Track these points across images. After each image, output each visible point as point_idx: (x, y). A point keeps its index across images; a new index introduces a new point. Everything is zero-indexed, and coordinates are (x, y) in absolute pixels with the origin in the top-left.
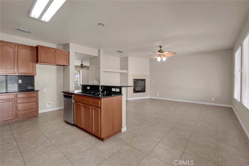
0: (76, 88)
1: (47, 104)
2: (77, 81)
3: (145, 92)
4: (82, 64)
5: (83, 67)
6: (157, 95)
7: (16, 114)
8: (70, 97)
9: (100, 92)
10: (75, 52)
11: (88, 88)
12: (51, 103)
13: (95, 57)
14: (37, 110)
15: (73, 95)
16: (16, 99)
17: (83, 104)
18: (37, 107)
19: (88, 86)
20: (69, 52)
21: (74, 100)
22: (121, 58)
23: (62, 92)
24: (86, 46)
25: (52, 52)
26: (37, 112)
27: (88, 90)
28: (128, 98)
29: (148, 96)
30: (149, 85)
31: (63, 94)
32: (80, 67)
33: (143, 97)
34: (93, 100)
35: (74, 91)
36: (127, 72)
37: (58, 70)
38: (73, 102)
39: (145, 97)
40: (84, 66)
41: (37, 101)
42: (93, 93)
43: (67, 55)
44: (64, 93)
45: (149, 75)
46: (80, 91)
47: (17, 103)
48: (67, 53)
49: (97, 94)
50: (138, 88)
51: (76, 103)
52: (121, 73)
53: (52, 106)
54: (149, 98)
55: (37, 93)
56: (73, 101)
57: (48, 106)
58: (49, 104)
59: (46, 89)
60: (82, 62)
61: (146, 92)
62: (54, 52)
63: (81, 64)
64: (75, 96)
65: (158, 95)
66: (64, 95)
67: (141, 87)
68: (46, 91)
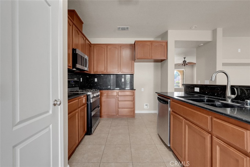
0: (177, 90)
1: (145, 105)
2: (179, 83)
4: (185, 60)
5: (186, 65)
7: (118, 111)
8: (166, 102)
9: (230, 100)
10: (176, 41)
11: (197, 90)
12: (148, 104)
13: (206, 43)
14: (134, 110)
15: (169, 99)
16: (117, 96)
17: (187, 122)
18: (134, 108)
19: (197, 86)
20: (167, 42)
21: (171, 108)
23: (156, 93)
24: (191, 28)
25: (148, 45)
26: (134, 113)
27: (197, 93)
31: (157, 96)
32: (182, 65)
34: (214, 119)
35: (173, 93)
37: (156, 68)
38: (170, 111)
40: (187, 62)
41: (134, 100)
42: (208, 101)
43: (165, 46)
44: (159, 95)
46: (182, 94)
47: (118, 101)
48: (164, 44)
49: (219, 103)
51: (174, 113)
53: (148, 108)
55: (133, 92)
56: (169, 109)
57: (145, 107)
58: (146, 105)
59: (143, 88)
60: (185, 58)
62: (150, 46)
63: (183, 61)
64: (173, 101)
66: (158, 98)
68: (143, 91)
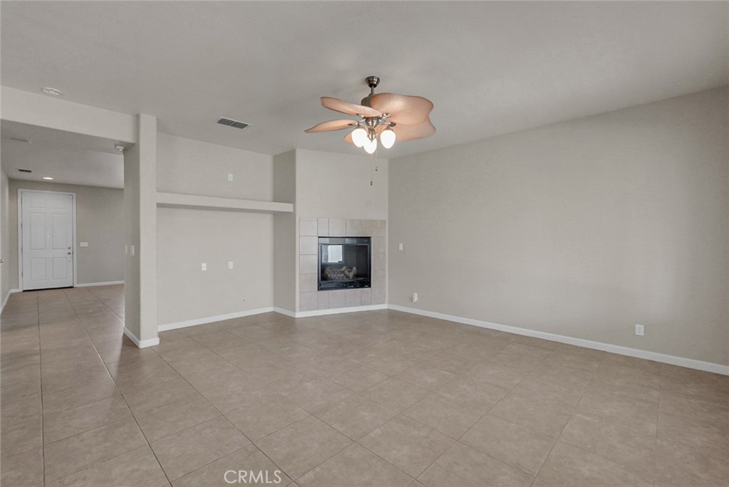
3: (370, 286)
6: (412, 299)
22: (275, 157)
28: (295, 311)
29: (383, 303)
30: (387, 258)
33: (362, 304)
36: (291, 210)
39: (371, 304)
45: (385, 221)
50: (343, 272)
52: (277, 215)
54: (389, 310)
61: (372, 285)
65: (416, 299)
67: (354, 268)
